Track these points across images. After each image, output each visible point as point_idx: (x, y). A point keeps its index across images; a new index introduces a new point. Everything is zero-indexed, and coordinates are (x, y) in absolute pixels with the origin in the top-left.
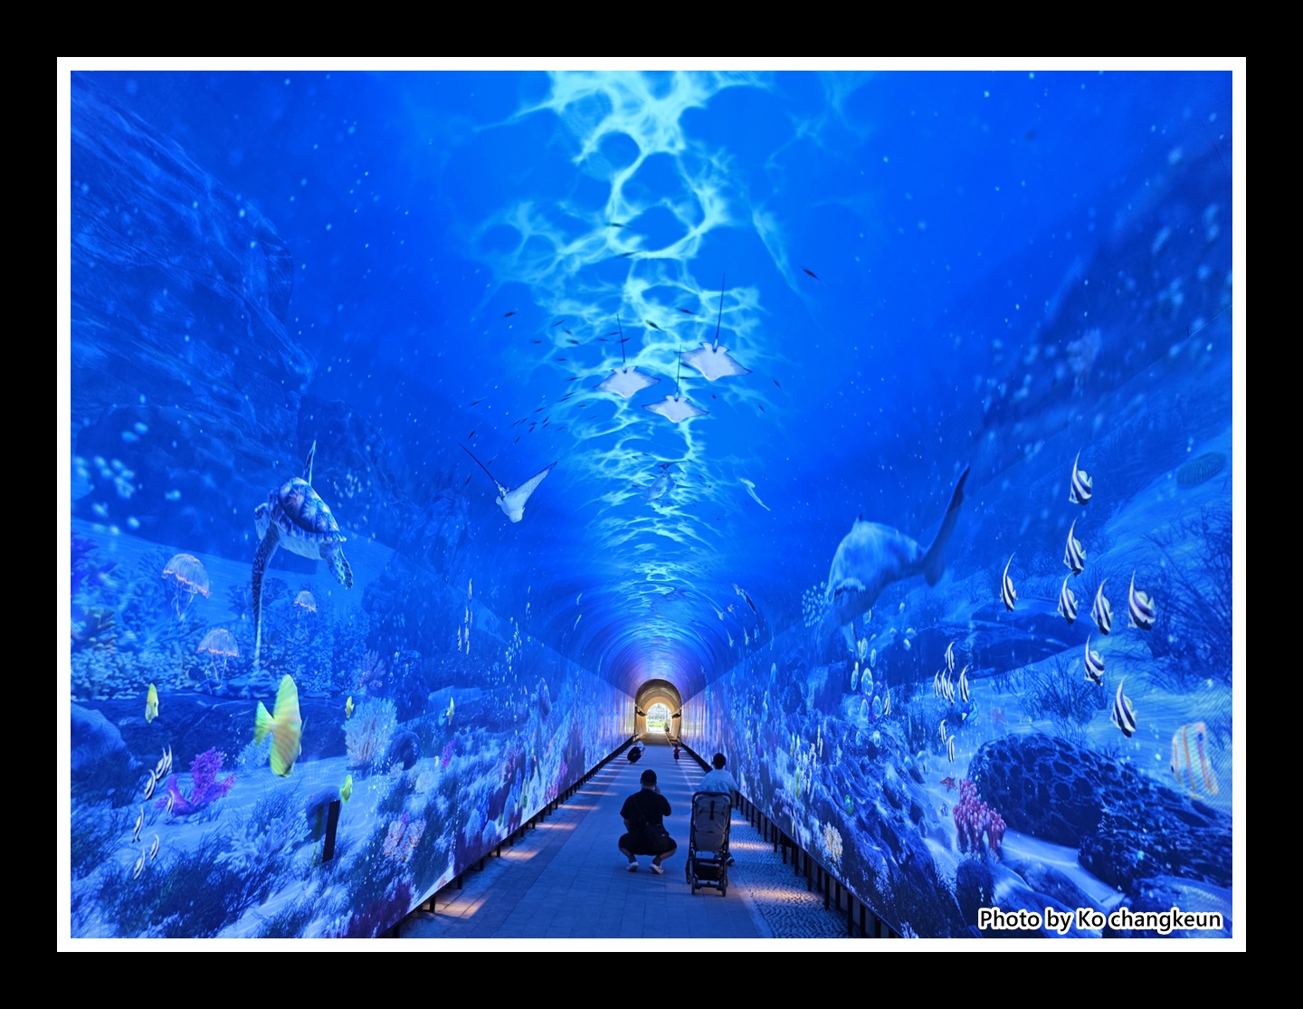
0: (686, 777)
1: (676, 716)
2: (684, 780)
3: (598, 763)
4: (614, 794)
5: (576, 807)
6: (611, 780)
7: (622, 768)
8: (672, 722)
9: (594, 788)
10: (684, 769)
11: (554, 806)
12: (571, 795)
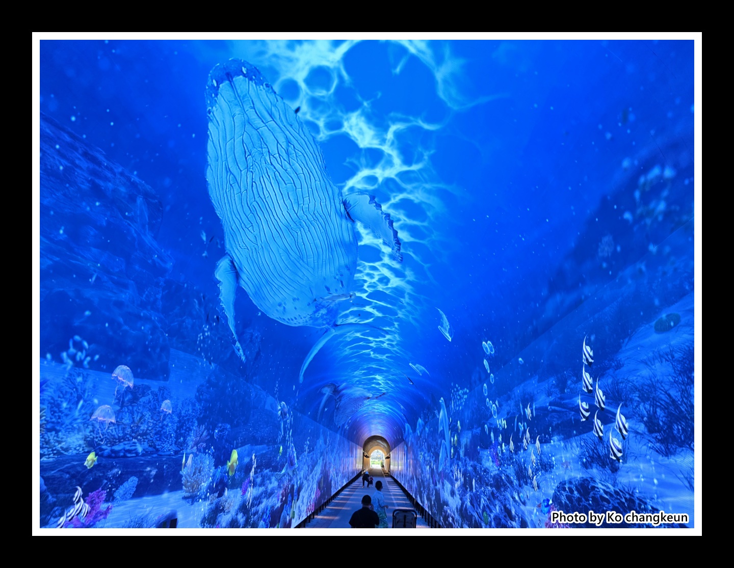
1: (388, 458)
2: (391, 499)
4: (349, 509)
5: (326, 517)
6: (347, 499)
7: (354, 491)
8: (385, 462)
9: (337, 505)
10: (392, 492)
11: (312, 517)
12: (323, 509)
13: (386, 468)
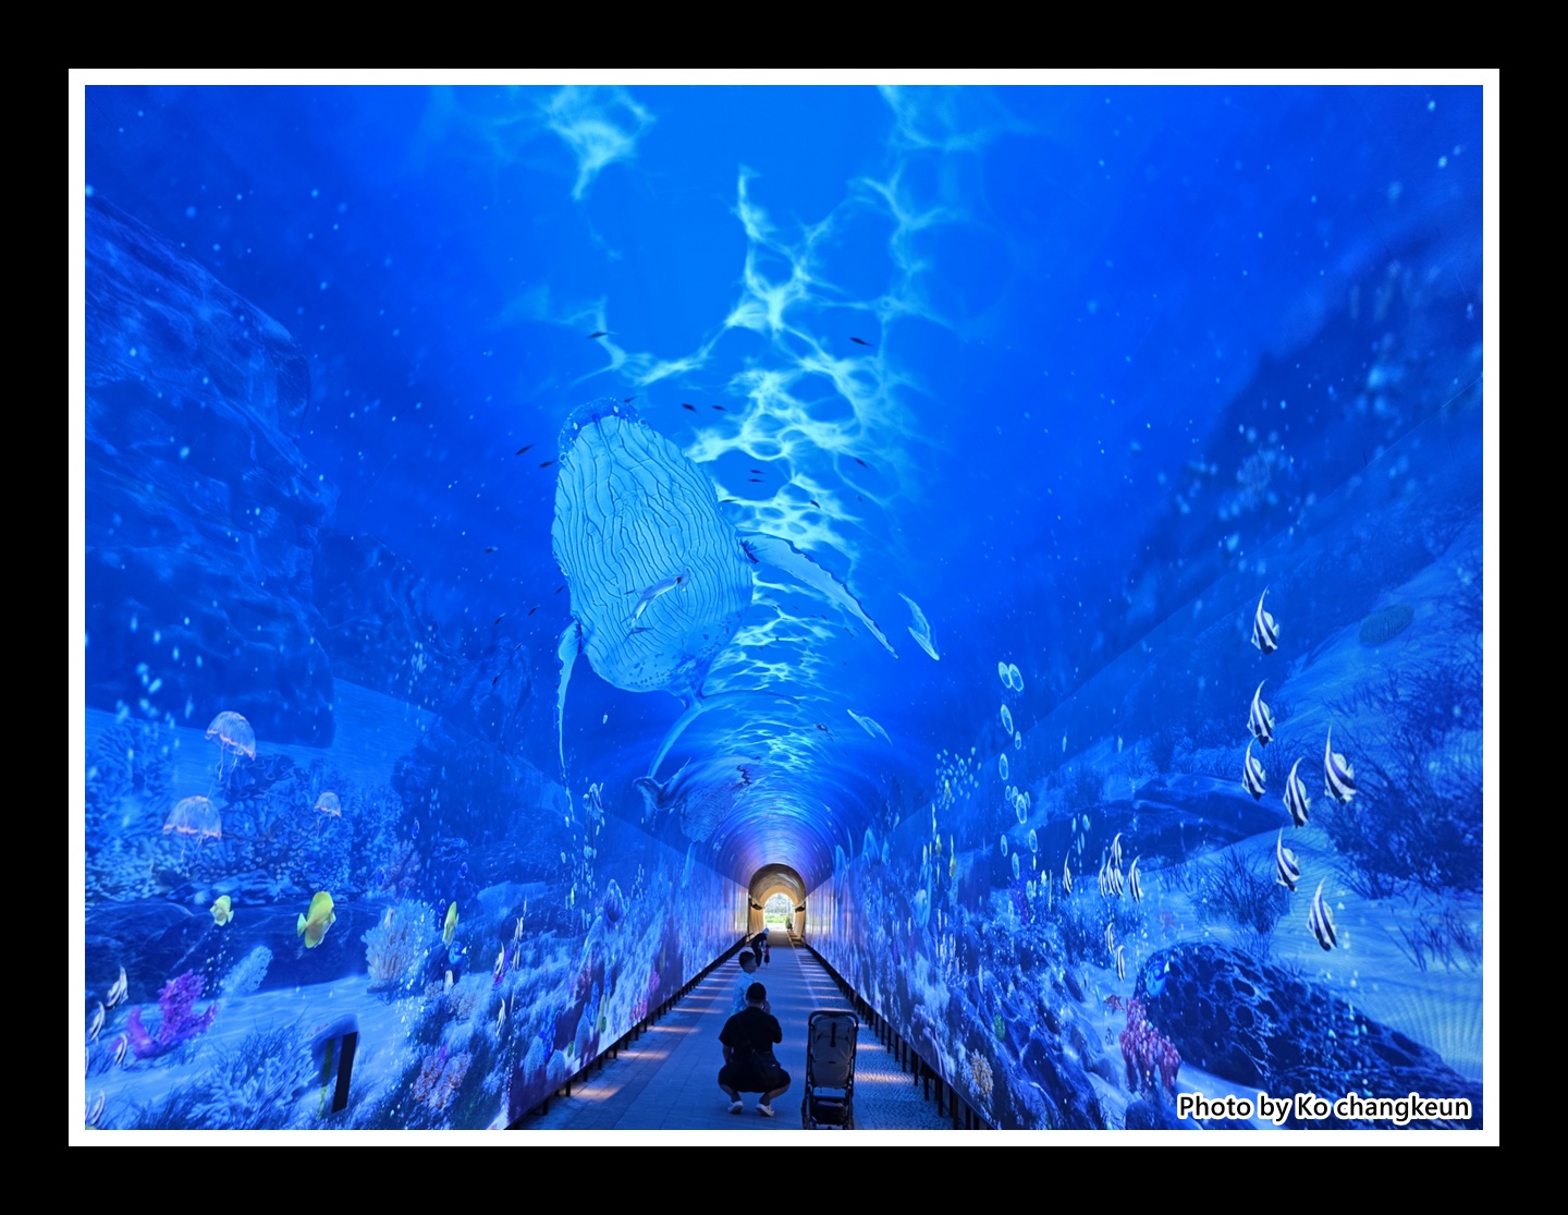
0: (810, 988)
1: (800, 909)
2: (807, 992)
3: (700, 971)
4: (718, 1012)
5: (670, 1030)
6: (716, 993)
7: (730, 977)
8: (795, 917)
9: (695, 1004)
10: (808, 977)
11: (642, 1029)
12: (665, 1013)
13: (796, 931)
